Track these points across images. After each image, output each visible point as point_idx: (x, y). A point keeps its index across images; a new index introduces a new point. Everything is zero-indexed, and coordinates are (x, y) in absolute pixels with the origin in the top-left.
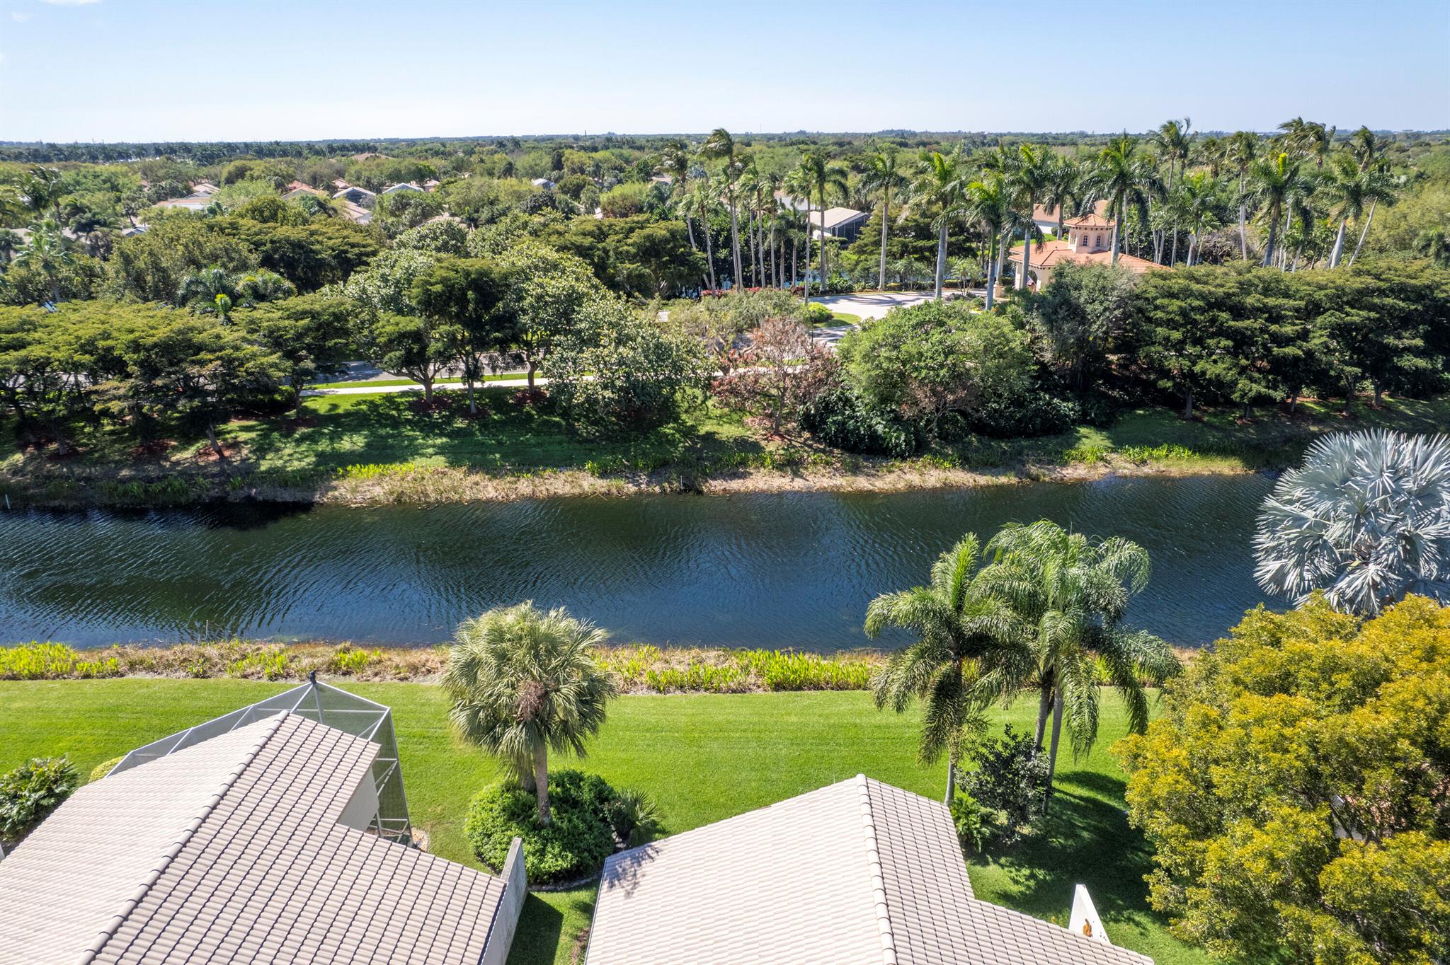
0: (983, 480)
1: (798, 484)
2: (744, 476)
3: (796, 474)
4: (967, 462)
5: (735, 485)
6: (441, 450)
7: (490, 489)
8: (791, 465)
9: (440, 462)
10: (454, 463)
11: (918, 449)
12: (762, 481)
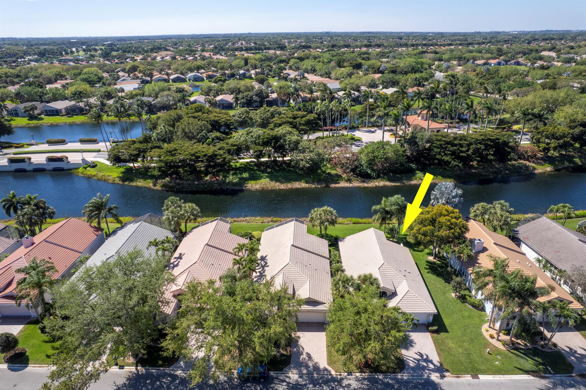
0: (393, 184)
1: (351, 185)
2: (339, 183)
3: (350, 183)
4: (390, 180)
5: (337, 185)
6: (267, 177)
7: (283, 186)
8: (349, 180)
9: (268, 180)
10: (272, 180)
11: (378, 177)
12: (343, 184)
